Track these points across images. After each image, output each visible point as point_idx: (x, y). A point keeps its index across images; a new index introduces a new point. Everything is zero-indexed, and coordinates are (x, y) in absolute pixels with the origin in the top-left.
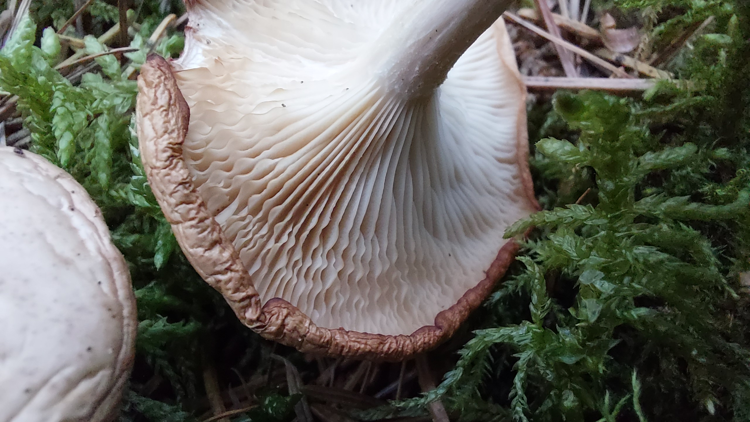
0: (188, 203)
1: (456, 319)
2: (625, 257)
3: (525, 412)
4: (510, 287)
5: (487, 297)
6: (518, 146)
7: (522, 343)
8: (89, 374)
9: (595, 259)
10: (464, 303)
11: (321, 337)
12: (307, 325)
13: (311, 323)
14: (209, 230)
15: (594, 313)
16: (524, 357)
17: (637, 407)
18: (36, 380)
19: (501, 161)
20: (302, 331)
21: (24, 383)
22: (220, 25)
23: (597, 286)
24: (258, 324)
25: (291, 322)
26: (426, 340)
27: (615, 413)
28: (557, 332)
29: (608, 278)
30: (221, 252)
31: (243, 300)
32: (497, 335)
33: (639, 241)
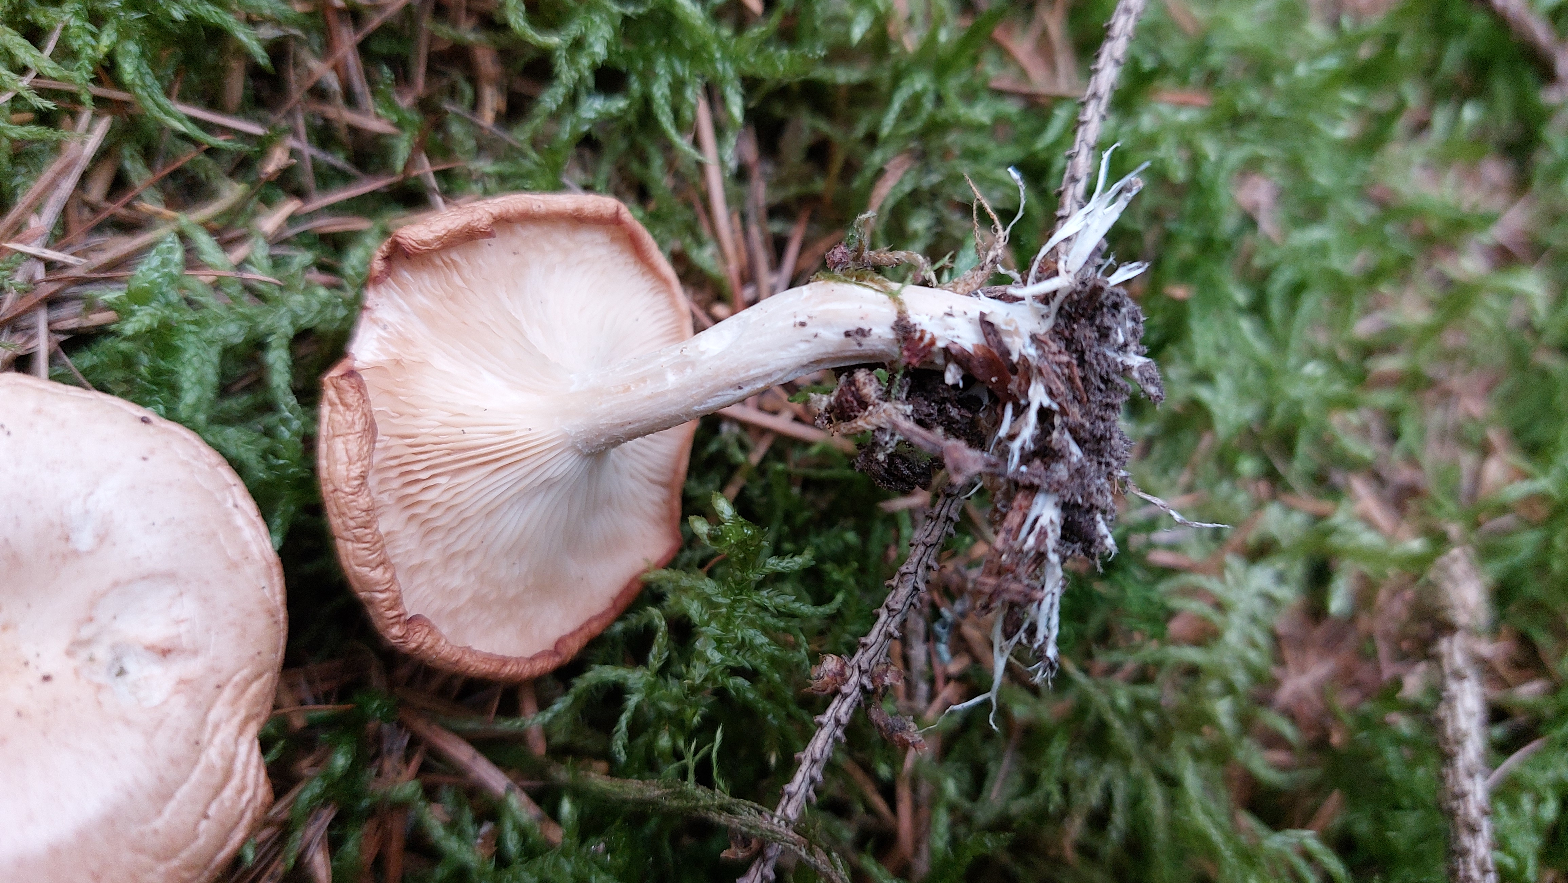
0: (365, 528)
1: (574, 646)
2: (736, 634)
3: (624, 747)
4: (634, 621)
5: (609, 626)
6: (675, 472)
7: (635, 686)
8: (259, 676)
9: (714, 629)
10: (586, 630)
11: (453, 655)
12: (443, 643)
13: (446, 643)
14: (379, 553)
15: (700, 676)
16: (633, 700)
17: (714, 755)
18: (223, 677)
19: (653, 482)
20: (438, 649)
21: (214, 680)
22: (400, 308)
23: (708, 654)
24: (401, 640)
25: (429, 641)
26: (545, 665)
27: (698, 757)
28: (666, 680)
29: (719, 649)
30: (384, 573)
31: (395, 617)
32: (614, 674)
33: (752, 623)
